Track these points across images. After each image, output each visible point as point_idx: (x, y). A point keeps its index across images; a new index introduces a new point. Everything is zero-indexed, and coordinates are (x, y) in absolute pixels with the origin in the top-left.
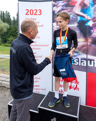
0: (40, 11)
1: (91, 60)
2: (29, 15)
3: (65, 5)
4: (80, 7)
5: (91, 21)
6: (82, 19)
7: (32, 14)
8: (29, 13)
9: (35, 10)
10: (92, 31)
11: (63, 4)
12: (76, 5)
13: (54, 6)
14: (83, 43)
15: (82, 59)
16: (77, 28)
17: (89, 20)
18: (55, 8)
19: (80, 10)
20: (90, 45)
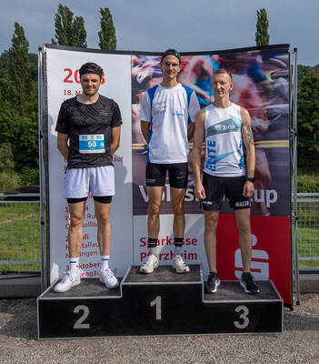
2: (72, 82)
4: (194, 75)
8: (72, 78)
11: (155, 63)
13: (135, 64)
19: (194, 81)
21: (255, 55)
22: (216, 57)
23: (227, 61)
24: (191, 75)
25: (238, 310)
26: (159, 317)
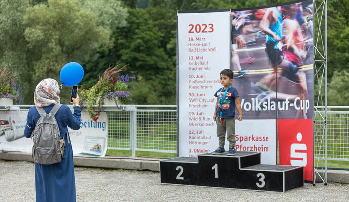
0: (211, 26)
1: (282, 101)
2: (193, 32)
3: (249, 17)
4: (268, 21)
6: (270, 40)
7: (198, 30)
8: (194, 30)
9: (203, 25)
10: (282, 57)
11: (246, 15)
12: (263, 18)
14: (272, 75)
15: (271, 100)
16: (265, 53)
18: (234, 21)
19: (268, 26)
20: (280, 78)
21: (299, 5)
22: (279, 8)
23: (285, 10)
24: (267, 21)
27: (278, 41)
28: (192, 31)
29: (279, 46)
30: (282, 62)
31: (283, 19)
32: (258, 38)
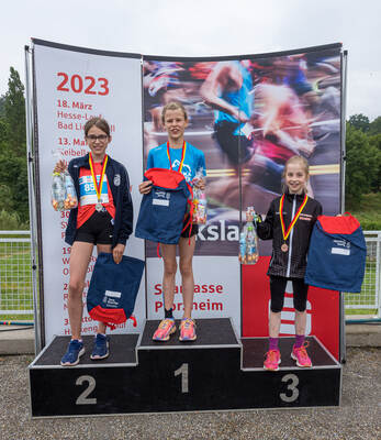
0: (103, 83)
2: (67, 90)
3: (177, 75)
4: (219, 85)
5: (247, 125)
6: (225, 119)
7: (77, 88)
8: (68, 85)
9: (87, 78)
10: (252, 150)
11: (172, 70)
12: (208, 79)
13: (146, 72)
14: (231, 181)
15: (227, 224)
16: (213, 141)
17: (244, 122)
18: (148, 79)
19: (219, 93)
20: (247, 186)
21: (297, 60)
22: (246, 63)
23: (261, 68)
24: (216, 86)
25: (285, 379)
26: (185, 389)
27: (242, 123)
28: (65, 87)
29: (246, 131)
30: (252, 160)
31: (254, 84)
32: (196, 113)
